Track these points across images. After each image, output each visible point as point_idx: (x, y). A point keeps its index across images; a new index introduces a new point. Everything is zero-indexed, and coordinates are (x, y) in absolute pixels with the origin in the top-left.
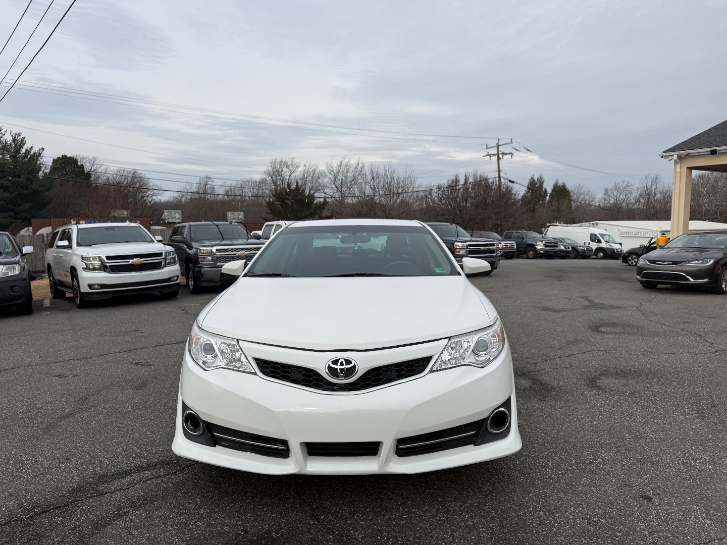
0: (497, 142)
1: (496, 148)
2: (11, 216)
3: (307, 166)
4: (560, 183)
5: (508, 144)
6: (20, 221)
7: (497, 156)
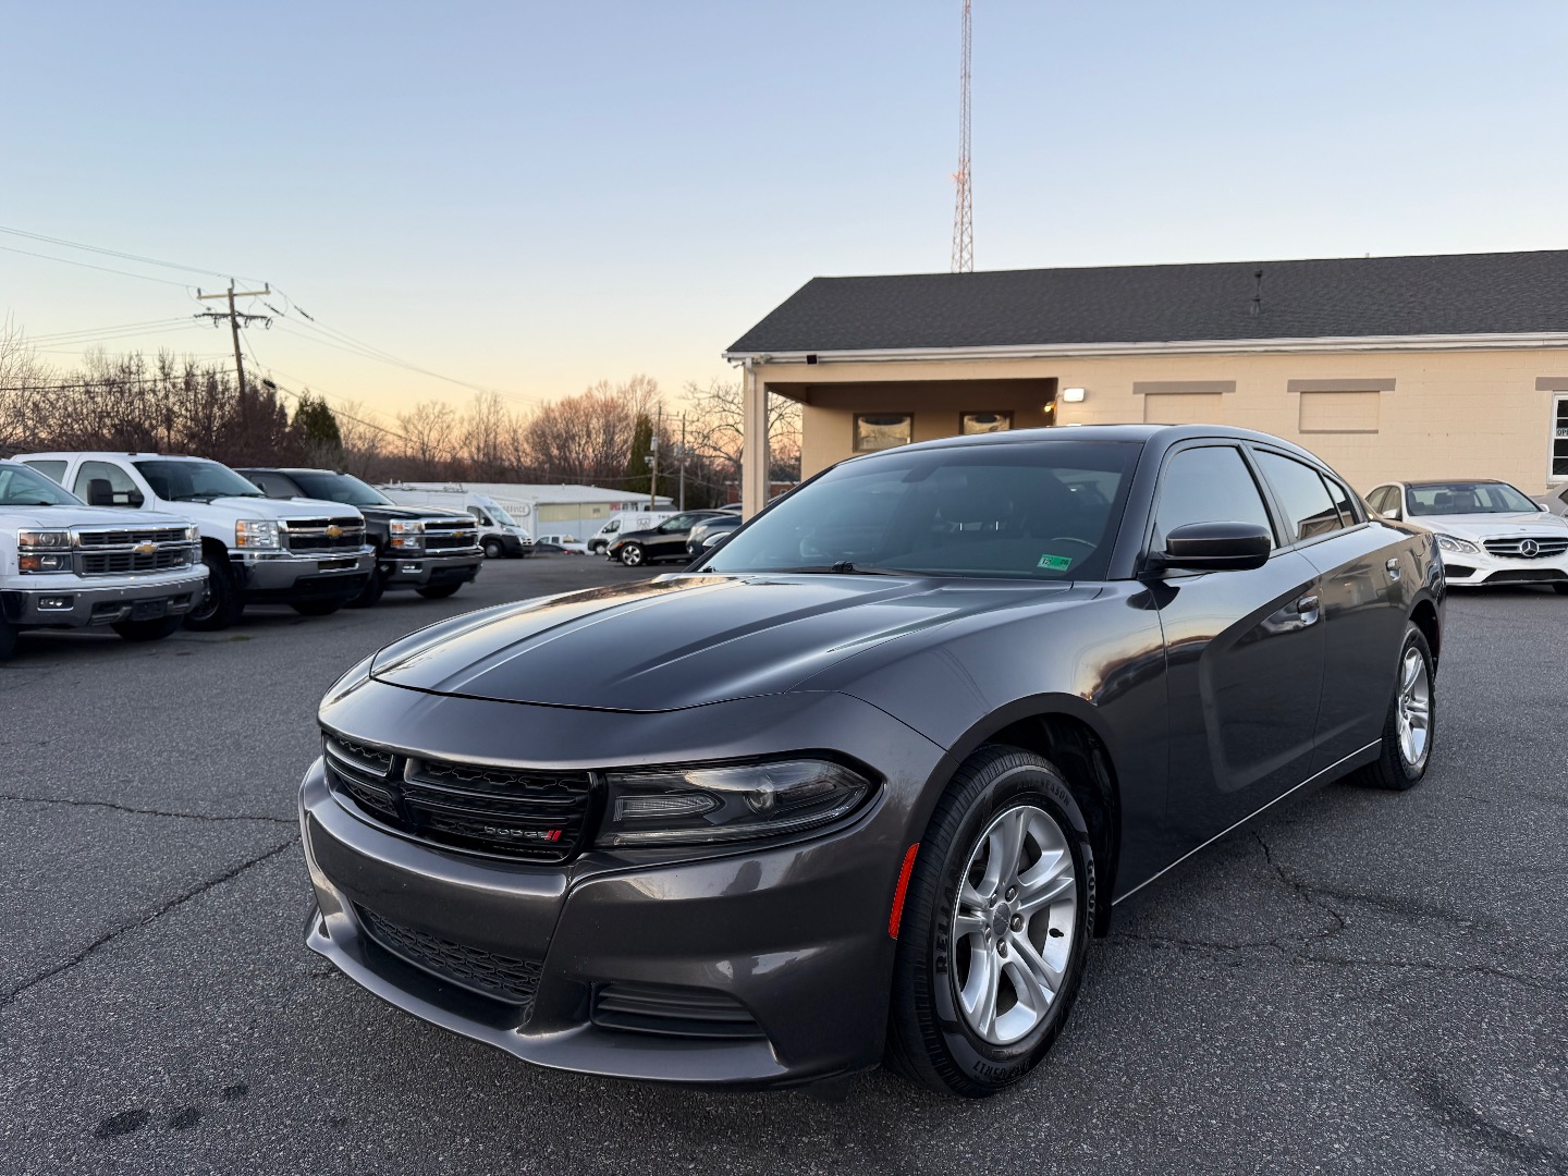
0: (230, 286)
1: (226, 301)
4: (314, 397)
5: (255, 294)
7: (230, 318)
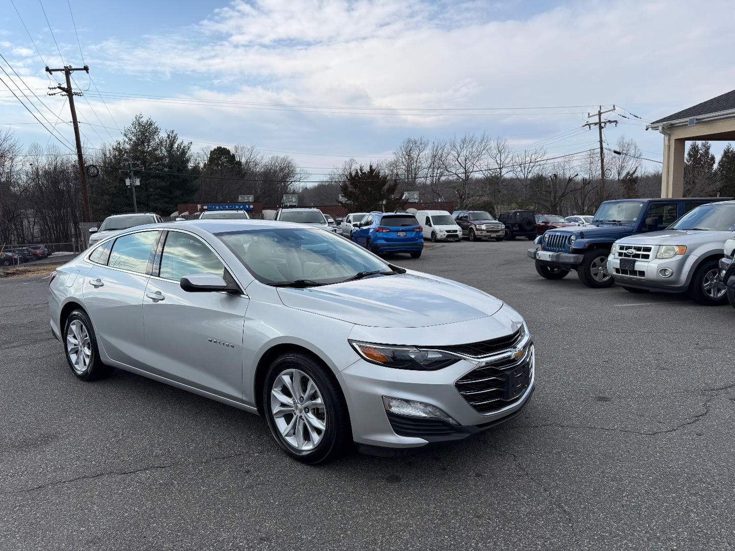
0: (599, 110)
1: (597, 117)
2: (166, 202)
3: (436, 144)
5: (612, 110)
6: (173, 206)
7: (598, 125)
